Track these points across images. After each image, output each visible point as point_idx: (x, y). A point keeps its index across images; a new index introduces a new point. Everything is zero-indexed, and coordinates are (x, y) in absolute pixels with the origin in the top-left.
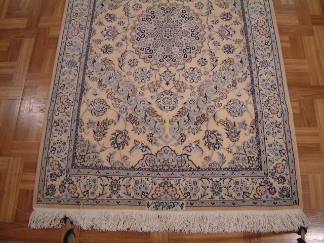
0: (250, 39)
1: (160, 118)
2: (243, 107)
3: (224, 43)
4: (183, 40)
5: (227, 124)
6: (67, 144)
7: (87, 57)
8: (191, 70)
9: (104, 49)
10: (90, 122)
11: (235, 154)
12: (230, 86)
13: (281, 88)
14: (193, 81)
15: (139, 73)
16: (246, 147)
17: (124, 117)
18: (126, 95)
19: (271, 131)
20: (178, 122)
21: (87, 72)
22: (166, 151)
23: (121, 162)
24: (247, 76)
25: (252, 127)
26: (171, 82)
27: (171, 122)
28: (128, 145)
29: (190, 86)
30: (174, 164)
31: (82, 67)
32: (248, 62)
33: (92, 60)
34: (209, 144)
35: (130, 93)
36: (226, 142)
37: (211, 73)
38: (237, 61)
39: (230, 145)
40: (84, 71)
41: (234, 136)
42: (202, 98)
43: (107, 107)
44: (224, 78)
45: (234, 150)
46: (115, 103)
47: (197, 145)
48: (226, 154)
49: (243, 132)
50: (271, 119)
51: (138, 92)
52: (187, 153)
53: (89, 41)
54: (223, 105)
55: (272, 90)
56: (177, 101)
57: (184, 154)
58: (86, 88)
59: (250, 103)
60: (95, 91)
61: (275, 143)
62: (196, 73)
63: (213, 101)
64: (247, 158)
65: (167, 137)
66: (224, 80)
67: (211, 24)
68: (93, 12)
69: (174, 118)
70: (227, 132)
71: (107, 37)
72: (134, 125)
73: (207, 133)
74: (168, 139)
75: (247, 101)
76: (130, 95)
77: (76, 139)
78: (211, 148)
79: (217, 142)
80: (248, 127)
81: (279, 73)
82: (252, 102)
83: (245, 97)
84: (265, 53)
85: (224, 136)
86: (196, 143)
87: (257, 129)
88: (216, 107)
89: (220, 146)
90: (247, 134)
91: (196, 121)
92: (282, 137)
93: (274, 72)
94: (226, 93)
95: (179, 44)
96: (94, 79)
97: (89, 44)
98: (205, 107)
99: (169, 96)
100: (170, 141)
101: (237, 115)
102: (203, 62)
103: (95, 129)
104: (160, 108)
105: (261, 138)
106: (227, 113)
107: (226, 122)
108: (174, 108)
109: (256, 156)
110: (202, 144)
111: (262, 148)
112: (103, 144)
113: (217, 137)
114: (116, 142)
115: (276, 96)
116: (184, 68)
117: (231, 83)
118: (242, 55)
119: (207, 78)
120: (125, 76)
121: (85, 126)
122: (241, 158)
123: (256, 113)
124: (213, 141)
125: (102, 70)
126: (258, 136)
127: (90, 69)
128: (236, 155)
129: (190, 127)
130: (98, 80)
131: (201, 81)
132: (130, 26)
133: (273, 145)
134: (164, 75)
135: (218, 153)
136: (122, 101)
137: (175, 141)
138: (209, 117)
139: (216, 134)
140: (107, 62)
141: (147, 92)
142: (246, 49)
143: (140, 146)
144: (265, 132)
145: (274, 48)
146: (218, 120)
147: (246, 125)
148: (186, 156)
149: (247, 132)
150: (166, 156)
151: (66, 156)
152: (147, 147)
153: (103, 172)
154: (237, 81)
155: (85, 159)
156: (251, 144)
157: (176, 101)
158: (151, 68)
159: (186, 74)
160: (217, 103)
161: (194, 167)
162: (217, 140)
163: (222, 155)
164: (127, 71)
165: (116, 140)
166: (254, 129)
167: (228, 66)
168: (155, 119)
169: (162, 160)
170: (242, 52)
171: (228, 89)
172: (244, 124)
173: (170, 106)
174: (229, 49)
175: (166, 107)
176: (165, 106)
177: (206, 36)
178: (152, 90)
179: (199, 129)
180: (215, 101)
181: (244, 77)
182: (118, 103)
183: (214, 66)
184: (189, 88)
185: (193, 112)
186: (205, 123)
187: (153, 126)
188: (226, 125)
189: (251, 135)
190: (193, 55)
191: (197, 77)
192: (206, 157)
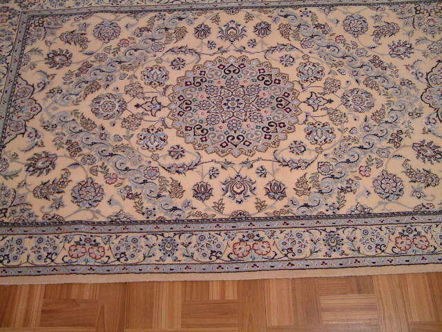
0: (223, 226)
1: (82, 98)
2: (88, 206)
3: (216, 185)
4: (221, 124)
5: (64, 181)
6: (61, 8)
7: (188, 10)
8: (162, 137)
9: (203, 28)
10: (86, 25)
11: (15, 192)
12: (128, 189)
13: (118, 269)
14: (141, 139)
15: (159, 72)
16: (22, 207)
17: (89, 60)
18: (123, 59)
19: (42, 245)
20: (74, 120)
21: (163, 13)
22: (34, 109)
23: (29, 63)
24: (146, 216)
25: (53, 217)
26: (140, 110)
27: (76, 112)
28: (51, 68)
29: (132, 135)
30: (15, 118)
31: (171, 8)
32: (174, 218)
33: (183, 16)
34: (35, 159)
35: (126, 64)
36: (35, 181)
37: (154, 164)
38: (178, 202)
39: (29, 185)
40: (165, 11)
41: (43, 191)
42: (110, 150)
43: (106, 41)
44: (145, 182)
45: (21, 191)
46: (113, 48)
47: (36, 144)
48: (17, 180)
49: (47, 204)
50: (61, 245)
51: (127, 73)
52: (26, 134)
53: (217, 9)
54: (94, 177)
55: (116, 255)
56: (108, 119)
57: (26, 130)
58: (139, 15)
59: (95, 217)
60: (132, 26)
61: (21, 250)
62: (156, 144)
63: (103, 164)
64: (5, 207)
65: (55, 109)
66: (141, 181)
67: (256, 165)
68: (273, 7)
69: (79, 115)
70: (51, 182)
71: (224, 29)
72: (77, 72)
73: (53, 156)
74: (50, 111)
75: (98, 212)
76: (122, 64)
77: (66, 15)
78: (29, 162)
79: (37, 168)
80: (55, 212)
81: (149, 268)
82: (95, 220)
83: (105, 211)
84: (191, 249)
85: (44, 178)
86: (39, 143)
87: (49, 225)
88: (90, 166)
89: (31, 173)
90: (43, 210)
91: (73, 141)
92: (30, 261)
93: (153, 260)
94: (116, 183)
95: (213, 119)
96: (151, 22)
97: (212, 9)
98: (93, 153)
99: (117, 108)
100: (48, 113)
101: (74, 195)
102: (177, 152)
103: (76, 32)
104: (98, 98)
105: (34, 230)
106: (79, 181)
107: (65, 180)
108: (96, 114)
109: (6, 220)
110: (37, 150)
111: (17, 230)
112: (55, 43)
113: (44, 168)
114: (56, 55)
115: (105, 259)
116: (166, 127)
117: (133, 192)
118: (188, 211)
119: (145, 159)
120: (155, 56)
121: (82, 21)
122: (7, 199)
123: (74, 222)
124: (40, 164)
125: (166, 29)
126: (37, 224)
127: (168, 16)
128: (12, 193)
129: (65, 135)
130: (149, 27)
131: (140, 150)
132: (247, 55)
133: (19, 246)
134: (154, 102)
135: (20, 171)
136: (114, 55)
137: (46, 118)
138: (76, 158)
139: (50, 167)
140: (181, 33)
141: (126, 82)
142: (200, 218)
143: (47, 80)
144: (43, 236)
145: (204, 266)
146: (71, 170)
147: (57, 208)
148: (23, 131)
149: (46, 210)
150: (27, 109)
151: (46, 9)
152: (43, 88)
153: (18, 46)
154: (137, 200)
155: (38, 27)
156: (26, 214)
157: (107, 117)
158: (167, 87)
159: (155, 130)
160: (99, 169)
161: (6, 141)
162: (40, 169)
163: (16, 175)
164: (165, 58)
165: (59, 55)
166: (49, 219)
167: (168, 189)
168: (82, 93)
169: (22, 105)
170: (195, 211)
171: (122, 186)
172: (59, 205)
173: (101, 109)
174: (202, 192)
175: (98, 104)
176: (101, 103)
177: (230, 158)
178: (128, 89)
179: (60, 146)
180: (104, 167)
181: (144, 210)
182: (111, 51)
183: (169, 168)
184: (128, 132)
185: (86, 137)
186: (68, 153)
187: (73, 92)
188: (62, 180)
189: (41, 215)
190: (191, 139)
191: (149, 144)
192: (17, 155)
